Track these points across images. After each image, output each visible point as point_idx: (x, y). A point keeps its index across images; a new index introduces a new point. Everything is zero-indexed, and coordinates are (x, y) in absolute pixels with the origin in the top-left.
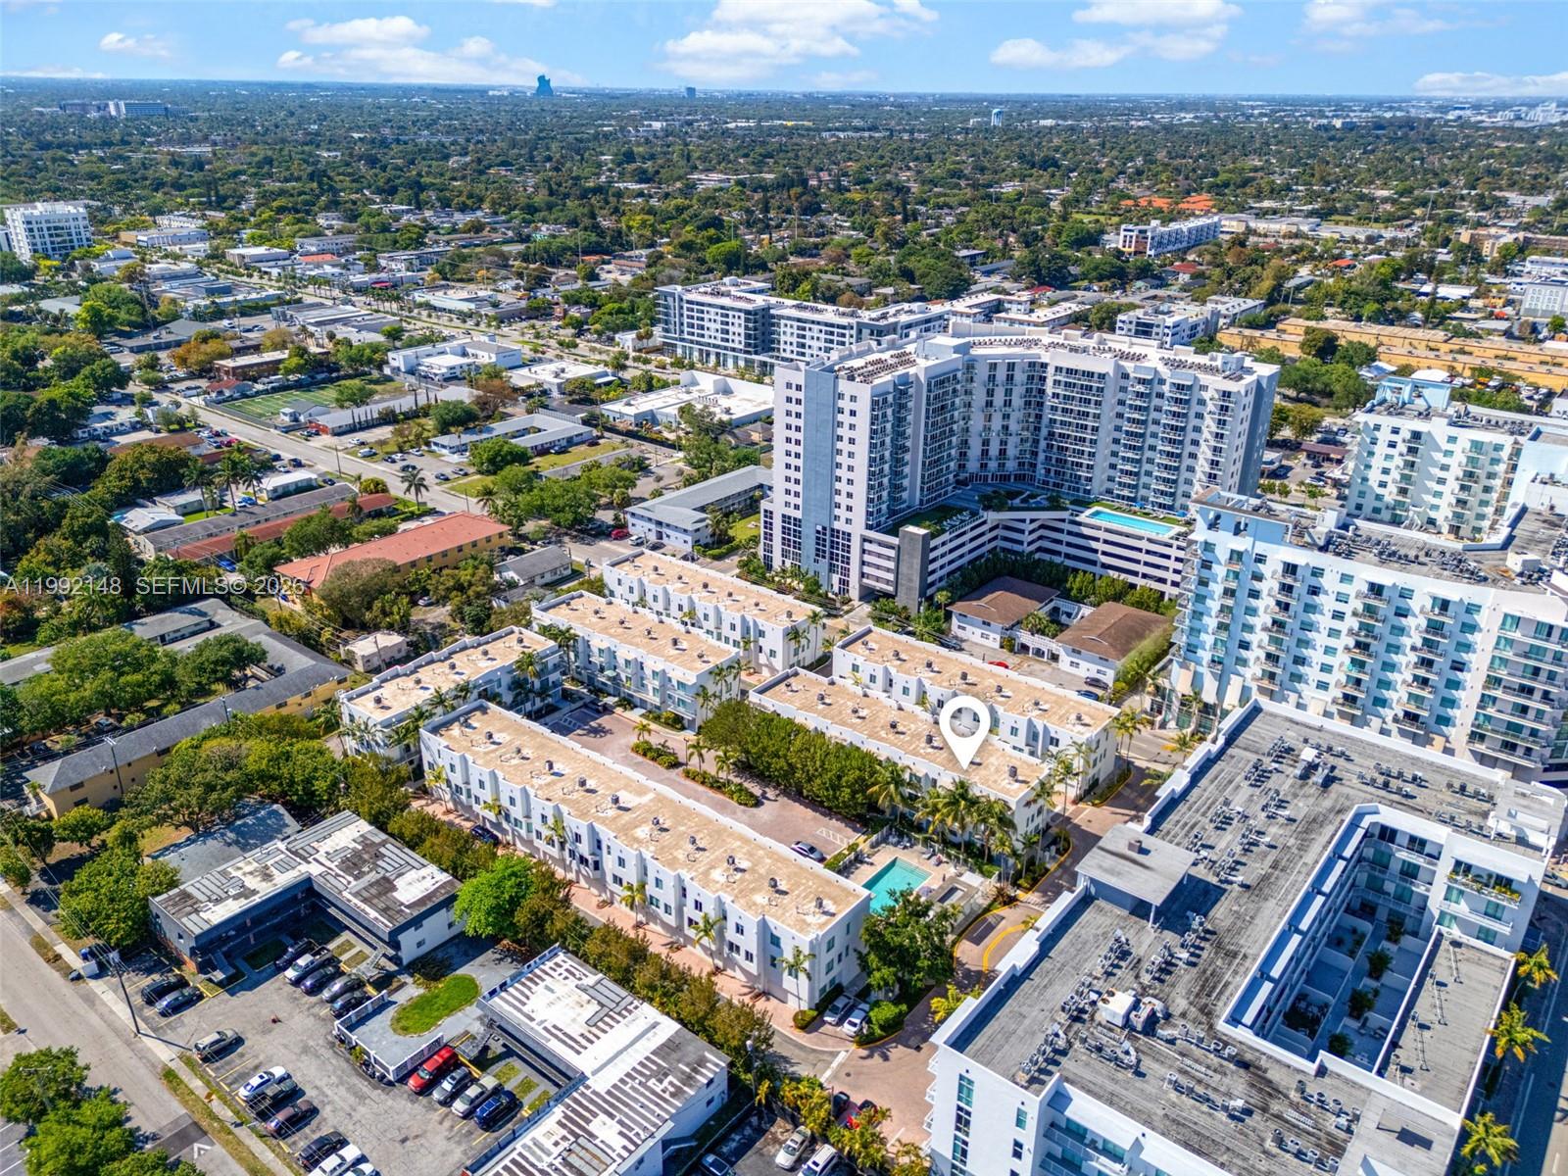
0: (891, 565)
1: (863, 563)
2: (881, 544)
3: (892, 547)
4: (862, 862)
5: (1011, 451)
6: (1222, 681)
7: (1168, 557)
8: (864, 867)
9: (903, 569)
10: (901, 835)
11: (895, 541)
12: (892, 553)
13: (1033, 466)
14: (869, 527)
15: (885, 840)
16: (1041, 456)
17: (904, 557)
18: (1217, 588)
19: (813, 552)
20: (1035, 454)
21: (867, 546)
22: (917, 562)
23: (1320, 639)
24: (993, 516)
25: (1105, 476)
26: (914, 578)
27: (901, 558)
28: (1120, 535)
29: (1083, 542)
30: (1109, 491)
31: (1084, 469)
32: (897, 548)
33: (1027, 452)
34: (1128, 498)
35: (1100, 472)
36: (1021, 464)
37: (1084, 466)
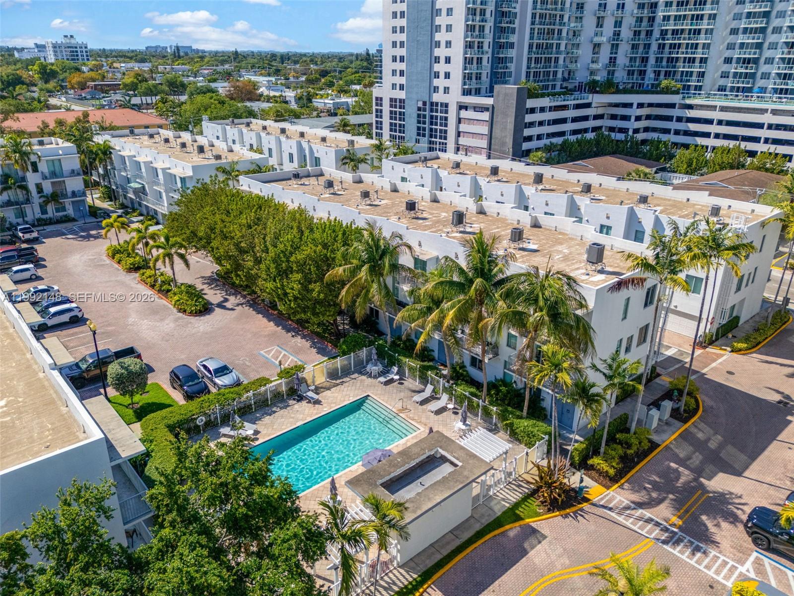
1: (459, 134)
2: (476, 108)
3: (486, 109)
5: (622, 59)
9: (497, 132)
11: (489, 101)
12: (486, 116)
14: (465, 92)
17: (498, 118)
19: (415, 131)
20: (645, 60)
21: (464, 114)
24: (598, 100)
25: (719, 73)
26: (507, 140)
27: (494, 120)
28: (740, 112)
29: (693, 127)
30: (722, 89)
31: (697, 64)
32: (491, 109)
33: (638, 60)
34: (744, 90)
35: (714, 68)
36: (630, 73)
37: (697, 61)
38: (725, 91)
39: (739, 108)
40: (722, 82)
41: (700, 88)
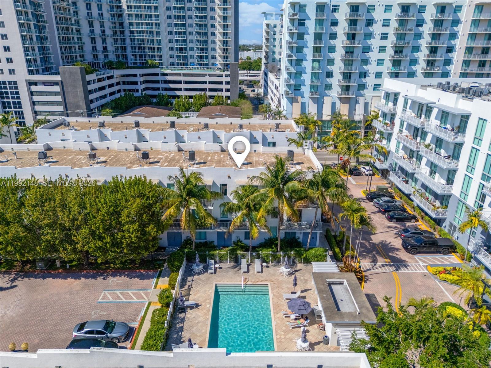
0: (59, 99)
1: (34, 103)
2: (45, 83)
3: (56, 84)
4: (183, 310)
5: (110, 48)
6: (319, 102)
7: (221, 83)
8: (190, 314)
9: (69, 99)
10: (204, 260)
11: (58, 78)
12: (57, 89)
13: (125, 56)
14: (31, 72)
15: (189, 272)
16: (129, 49)
17: (68, 89)
18: (309, 39)
20: (124, 48)
21: (34, 88)
22: (80, 91)
23: (374, 56)
24: (117, 73)
25: (169, 55)
26: (81, 104)
27: (65, 91)
28: (192, 76)
29: (172, 86)
30: (172, 64)
31: (156, 51)
32: (60, 83)
33: (119, 48)
34: (184, 64)
35: (166, 53)
36: (117, 56)
37: (156, 49)
38: (174, 65)
39: (192, 74)
40: (171, 60)
41: (162, 64)
